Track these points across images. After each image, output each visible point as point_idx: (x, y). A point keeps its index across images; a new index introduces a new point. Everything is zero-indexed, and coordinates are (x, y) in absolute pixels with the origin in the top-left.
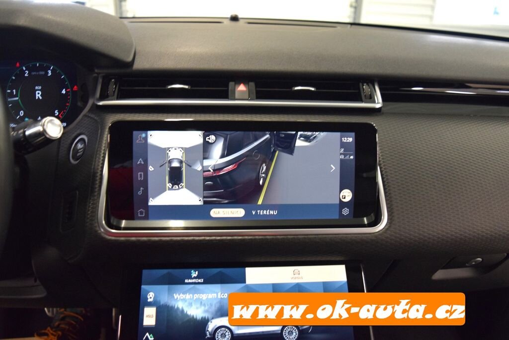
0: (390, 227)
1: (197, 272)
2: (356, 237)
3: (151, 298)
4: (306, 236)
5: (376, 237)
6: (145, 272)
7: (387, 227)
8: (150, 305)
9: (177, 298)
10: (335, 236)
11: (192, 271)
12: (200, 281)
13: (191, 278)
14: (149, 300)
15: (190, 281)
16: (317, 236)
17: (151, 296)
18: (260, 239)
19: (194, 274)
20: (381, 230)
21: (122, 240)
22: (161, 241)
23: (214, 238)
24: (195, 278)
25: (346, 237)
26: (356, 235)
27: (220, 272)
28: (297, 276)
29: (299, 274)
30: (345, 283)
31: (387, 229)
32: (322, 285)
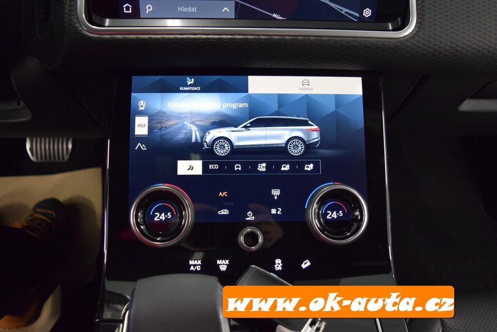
0: (418, 32)
1: (193, 80)
2: (377, 42)
3: (142, 106)
4: (319, 38)
5: (401, 42)
6: (135, 79)
7: (414, 32)
8: (141, 113)
9: (171, 106)
10: (352, 39)
11: (188, 78)
12: (196, 89)
13: (187, 86)
14: (141, 109)
15: (185, 89)
16: (331, 38)
17: (142, 104)
18: (265, 39)
19: (190, 81)
20: (407, 35)
21: (107, 38)
22: (151, 38)
23: (212, 36)
24: (191, 85)
25: (366, 41)
26: (377, 39)
27: (219, 79)
28: (306, 86)
29: (309, 85)
30: (361, 97)
31: (415, 34)
32: (334, 98)
